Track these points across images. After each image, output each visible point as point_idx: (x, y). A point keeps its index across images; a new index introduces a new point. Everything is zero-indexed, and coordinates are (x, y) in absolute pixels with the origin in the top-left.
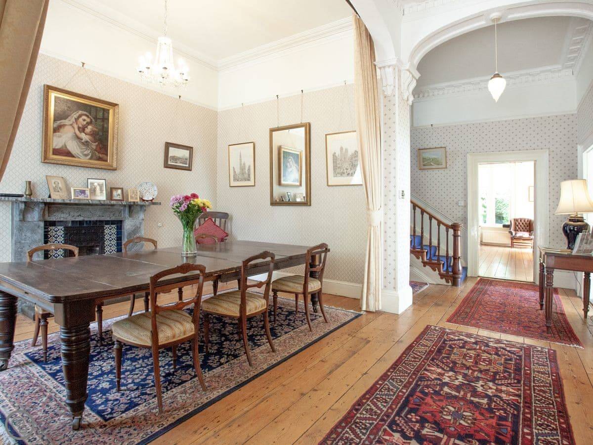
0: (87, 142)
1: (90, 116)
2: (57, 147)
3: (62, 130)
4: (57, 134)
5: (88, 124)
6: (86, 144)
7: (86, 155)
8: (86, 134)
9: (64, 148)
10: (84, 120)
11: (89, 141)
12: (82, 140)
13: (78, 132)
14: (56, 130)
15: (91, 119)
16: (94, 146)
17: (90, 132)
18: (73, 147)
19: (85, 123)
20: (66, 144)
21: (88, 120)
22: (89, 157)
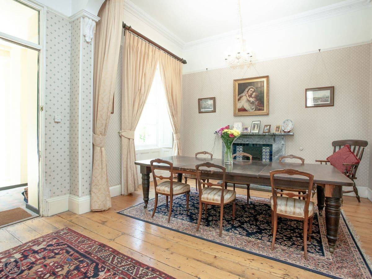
0: (253, 102)
1: (254, 88)
2: (240, 108)
3: (241, 99)
4: (240, 101)
5: (253, 92)
6: (252, 103)
7: (253, 109)
8: (252, 98)
9: (243, 108)
10: (251, 91)
11: (254, 101)
12: (250, 101)
13: (248, 98)
14: (239, 100)
15: (255, 89)
16: (256, 103)
17: (255, 96)
18: (247, 106)
19: (252, 92)
20: (244, 105)
21: (253, 90)
22: (254, 110)
